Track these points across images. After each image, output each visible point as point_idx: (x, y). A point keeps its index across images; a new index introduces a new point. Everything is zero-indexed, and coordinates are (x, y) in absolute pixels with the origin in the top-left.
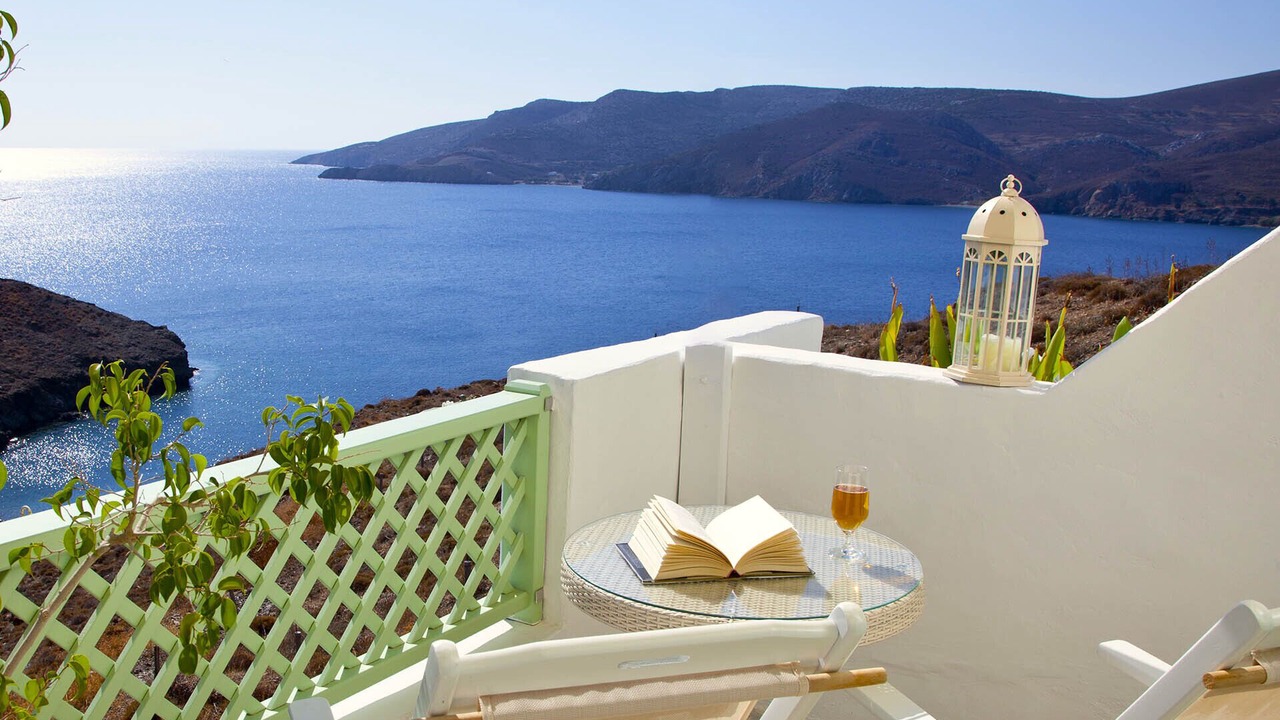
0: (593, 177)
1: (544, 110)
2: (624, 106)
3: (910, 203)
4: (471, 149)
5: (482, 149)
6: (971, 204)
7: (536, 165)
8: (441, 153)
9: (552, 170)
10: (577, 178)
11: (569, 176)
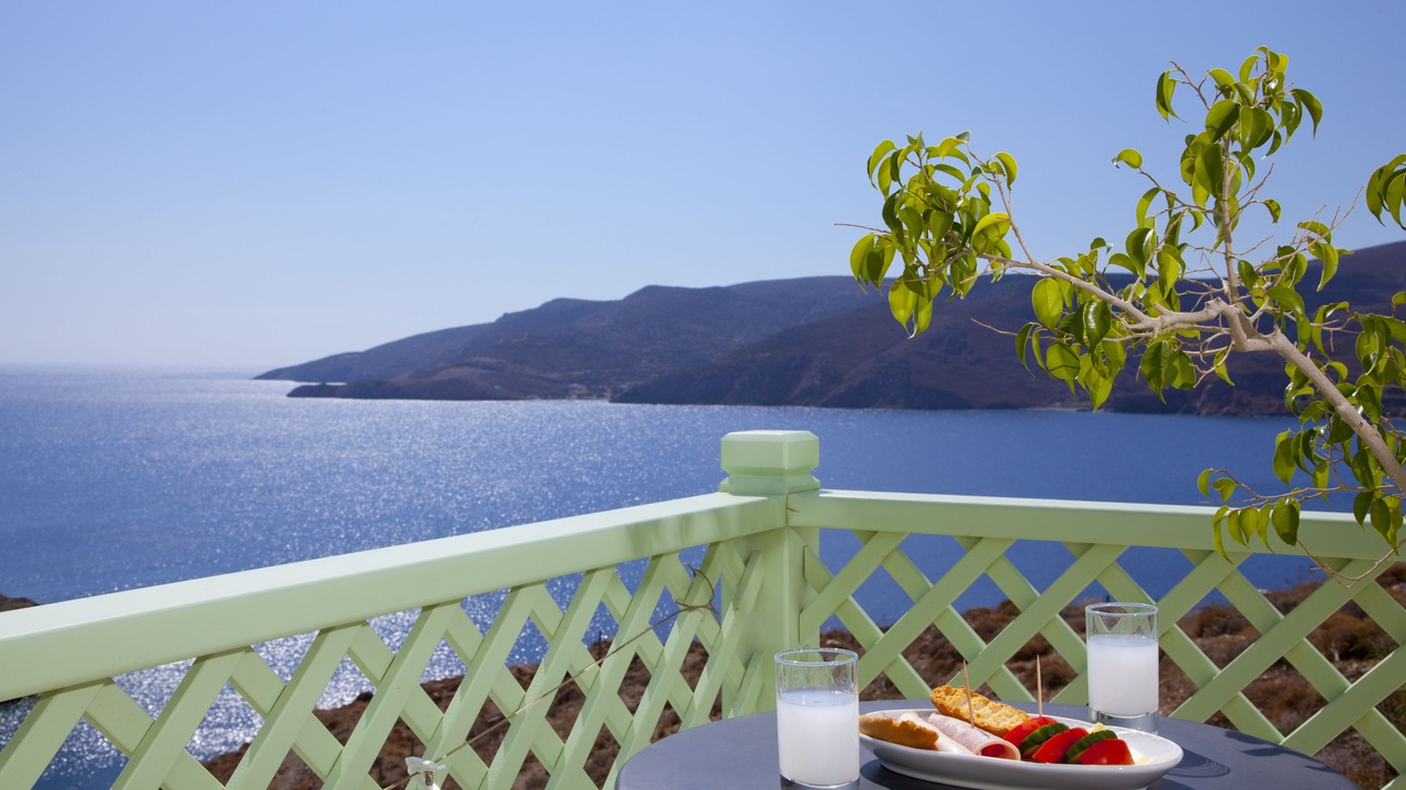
0: (622, 389)
1: (562, 313)
2: (657, 305)
3: (992, 407)
4: (475, 359)
5: (488, 360)
6: (1063, 406)
7: (554, 376)
8: (440, 364)
9: (572, 382)
10: (603, 390)
11: (593, 391)
